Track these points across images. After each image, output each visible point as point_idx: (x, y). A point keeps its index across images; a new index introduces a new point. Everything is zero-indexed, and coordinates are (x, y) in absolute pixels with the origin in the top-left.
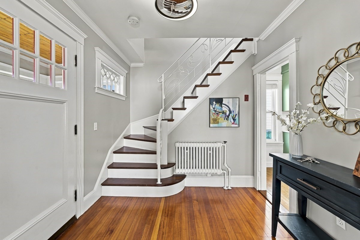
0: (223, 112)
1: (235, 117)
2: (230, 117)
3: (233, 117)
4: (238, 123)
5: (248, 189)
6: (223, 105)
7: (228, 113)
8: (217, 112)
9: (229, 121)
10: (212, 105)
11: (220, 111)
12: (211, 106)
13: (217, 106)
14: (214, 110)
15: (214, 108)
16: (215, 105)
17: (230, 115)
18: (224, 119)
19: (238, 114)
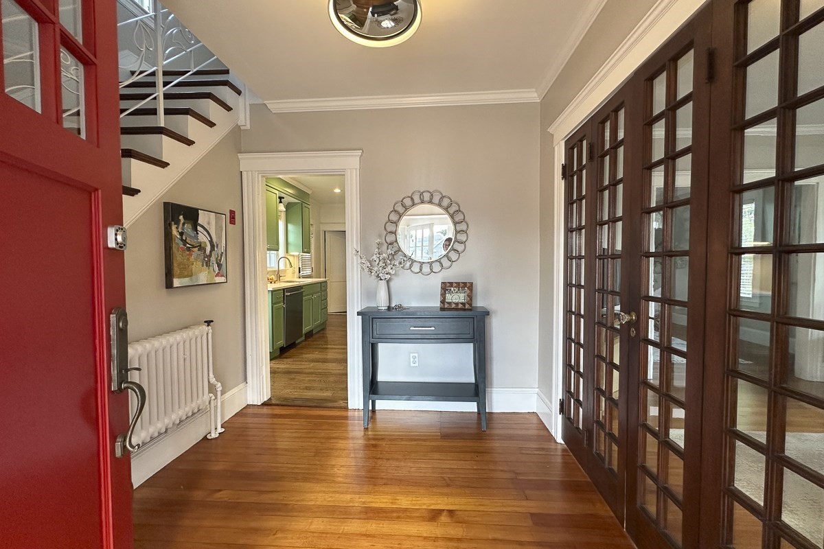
0: (200, 246)
1: (220, 260)
2: (213, 259)
3: (217, 259)
4: (225, 275)
5: (244, 411)
6: (199, 228)
7: (208, 248)
8: (188, 245)
9: (211, 268)
10: (177, 223)
11: (193, 242)
12: (174, 227)
13: (188, 228)
14: (182, 240)
15: (181, 234)
16: (184, 224)
17: (213, 253)
18: (203, 266)
19: (224, 253)
